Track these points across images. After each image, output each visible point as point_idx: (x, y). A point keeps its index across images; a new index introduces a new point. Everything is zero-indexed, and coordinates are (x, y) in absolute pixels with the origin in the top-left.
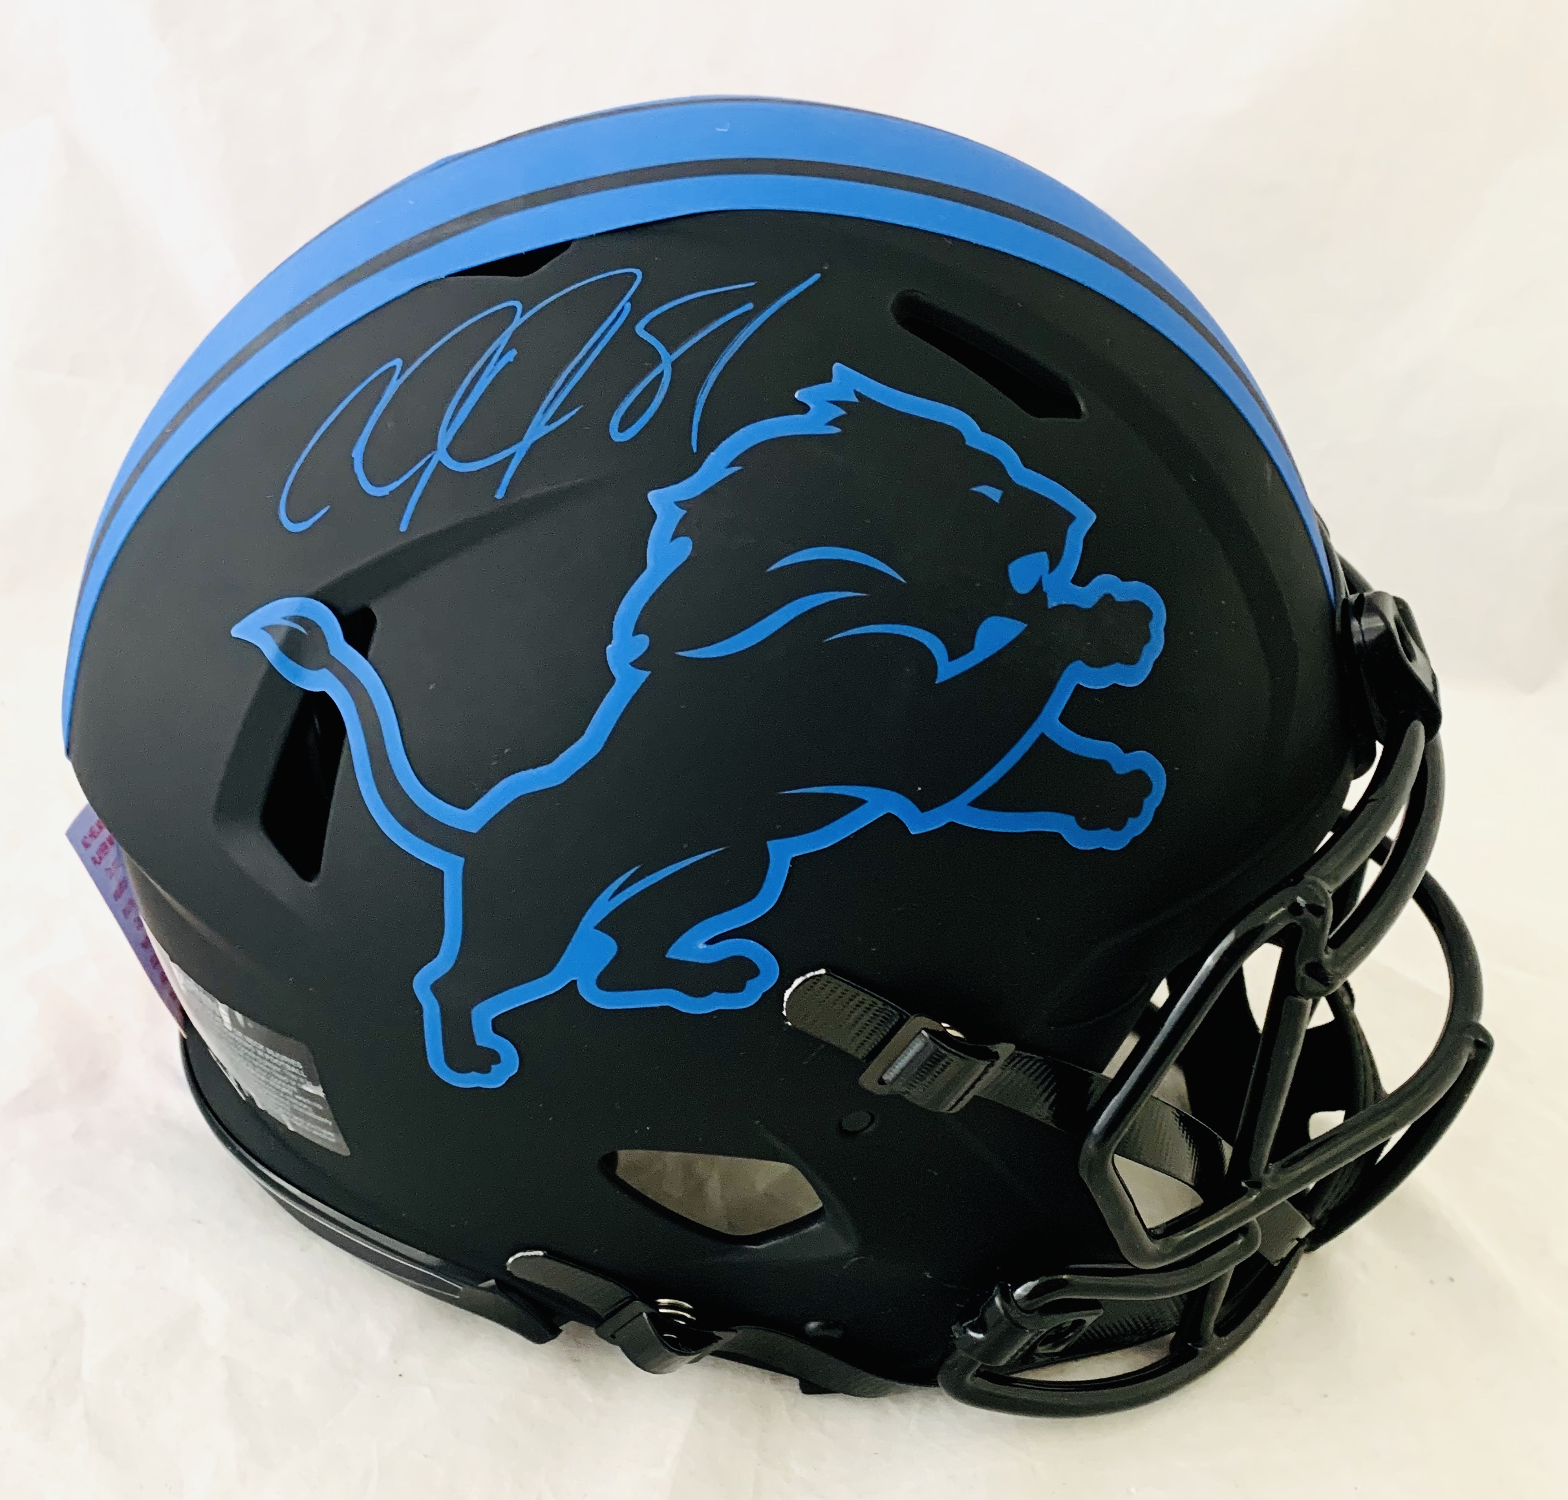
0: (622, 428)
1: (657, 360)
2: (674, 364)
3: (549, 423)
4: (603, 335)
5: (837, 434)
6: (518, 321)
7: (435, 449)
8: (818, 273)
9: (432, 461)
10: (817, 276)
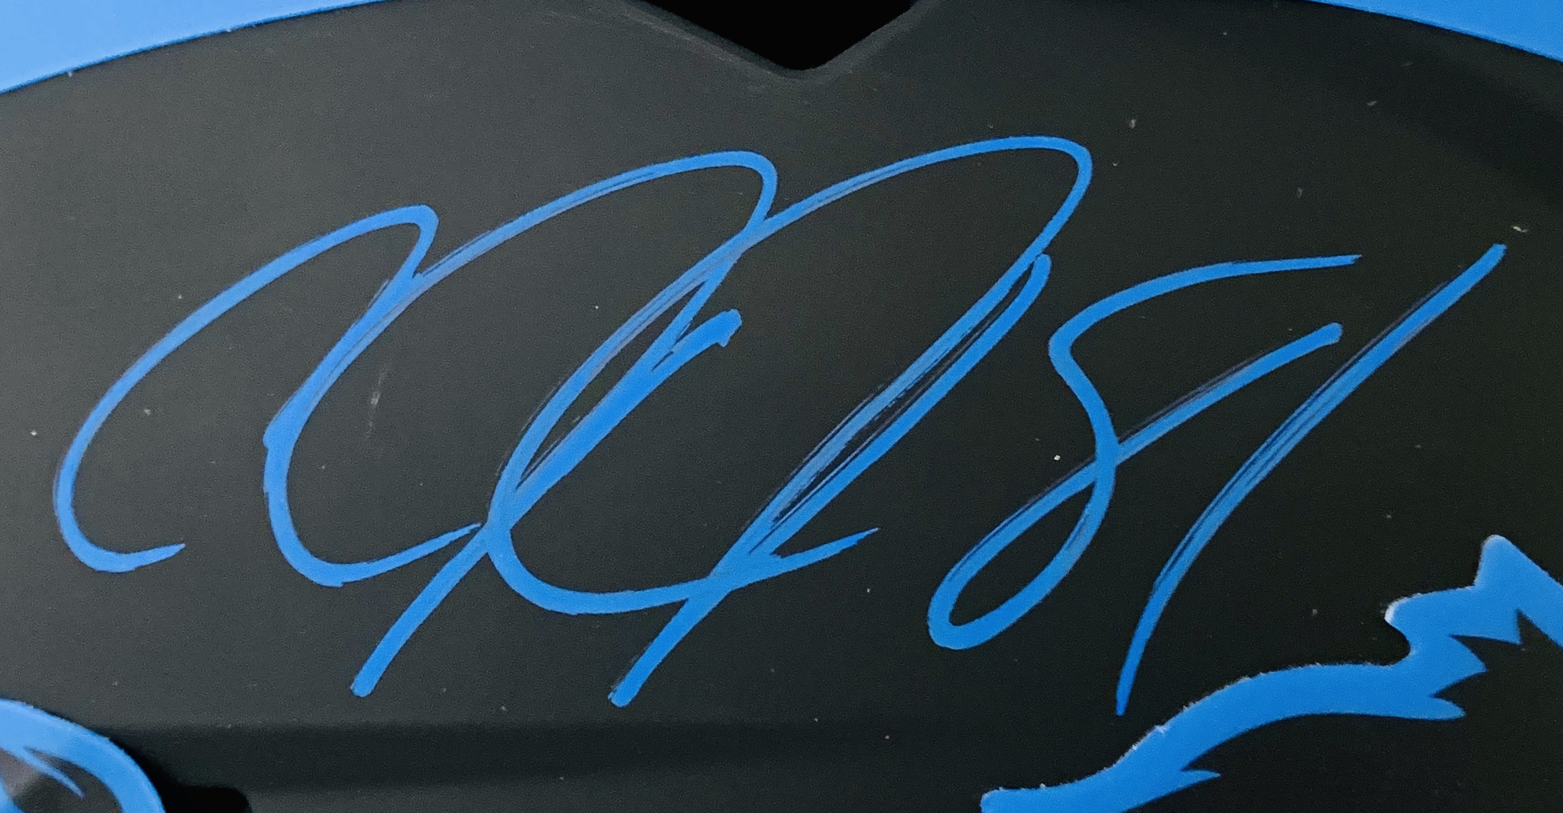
0: (963, 613)
1: (1084, 452)
2: (1123, 471)
3: (785, 550)
4: (966, 342)
5: (1449, 722)
6: (759, 227)
7: (481, 516)
8: (1501, 243)
9: (470, 546)
10: (1495, 254)
